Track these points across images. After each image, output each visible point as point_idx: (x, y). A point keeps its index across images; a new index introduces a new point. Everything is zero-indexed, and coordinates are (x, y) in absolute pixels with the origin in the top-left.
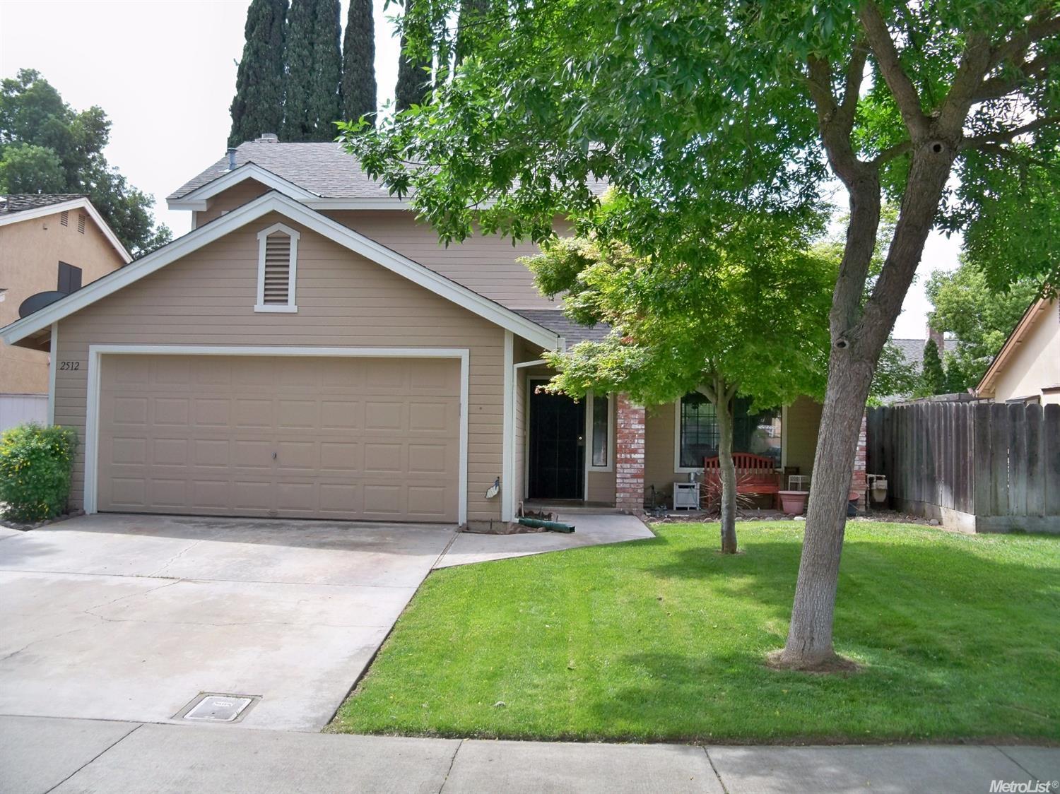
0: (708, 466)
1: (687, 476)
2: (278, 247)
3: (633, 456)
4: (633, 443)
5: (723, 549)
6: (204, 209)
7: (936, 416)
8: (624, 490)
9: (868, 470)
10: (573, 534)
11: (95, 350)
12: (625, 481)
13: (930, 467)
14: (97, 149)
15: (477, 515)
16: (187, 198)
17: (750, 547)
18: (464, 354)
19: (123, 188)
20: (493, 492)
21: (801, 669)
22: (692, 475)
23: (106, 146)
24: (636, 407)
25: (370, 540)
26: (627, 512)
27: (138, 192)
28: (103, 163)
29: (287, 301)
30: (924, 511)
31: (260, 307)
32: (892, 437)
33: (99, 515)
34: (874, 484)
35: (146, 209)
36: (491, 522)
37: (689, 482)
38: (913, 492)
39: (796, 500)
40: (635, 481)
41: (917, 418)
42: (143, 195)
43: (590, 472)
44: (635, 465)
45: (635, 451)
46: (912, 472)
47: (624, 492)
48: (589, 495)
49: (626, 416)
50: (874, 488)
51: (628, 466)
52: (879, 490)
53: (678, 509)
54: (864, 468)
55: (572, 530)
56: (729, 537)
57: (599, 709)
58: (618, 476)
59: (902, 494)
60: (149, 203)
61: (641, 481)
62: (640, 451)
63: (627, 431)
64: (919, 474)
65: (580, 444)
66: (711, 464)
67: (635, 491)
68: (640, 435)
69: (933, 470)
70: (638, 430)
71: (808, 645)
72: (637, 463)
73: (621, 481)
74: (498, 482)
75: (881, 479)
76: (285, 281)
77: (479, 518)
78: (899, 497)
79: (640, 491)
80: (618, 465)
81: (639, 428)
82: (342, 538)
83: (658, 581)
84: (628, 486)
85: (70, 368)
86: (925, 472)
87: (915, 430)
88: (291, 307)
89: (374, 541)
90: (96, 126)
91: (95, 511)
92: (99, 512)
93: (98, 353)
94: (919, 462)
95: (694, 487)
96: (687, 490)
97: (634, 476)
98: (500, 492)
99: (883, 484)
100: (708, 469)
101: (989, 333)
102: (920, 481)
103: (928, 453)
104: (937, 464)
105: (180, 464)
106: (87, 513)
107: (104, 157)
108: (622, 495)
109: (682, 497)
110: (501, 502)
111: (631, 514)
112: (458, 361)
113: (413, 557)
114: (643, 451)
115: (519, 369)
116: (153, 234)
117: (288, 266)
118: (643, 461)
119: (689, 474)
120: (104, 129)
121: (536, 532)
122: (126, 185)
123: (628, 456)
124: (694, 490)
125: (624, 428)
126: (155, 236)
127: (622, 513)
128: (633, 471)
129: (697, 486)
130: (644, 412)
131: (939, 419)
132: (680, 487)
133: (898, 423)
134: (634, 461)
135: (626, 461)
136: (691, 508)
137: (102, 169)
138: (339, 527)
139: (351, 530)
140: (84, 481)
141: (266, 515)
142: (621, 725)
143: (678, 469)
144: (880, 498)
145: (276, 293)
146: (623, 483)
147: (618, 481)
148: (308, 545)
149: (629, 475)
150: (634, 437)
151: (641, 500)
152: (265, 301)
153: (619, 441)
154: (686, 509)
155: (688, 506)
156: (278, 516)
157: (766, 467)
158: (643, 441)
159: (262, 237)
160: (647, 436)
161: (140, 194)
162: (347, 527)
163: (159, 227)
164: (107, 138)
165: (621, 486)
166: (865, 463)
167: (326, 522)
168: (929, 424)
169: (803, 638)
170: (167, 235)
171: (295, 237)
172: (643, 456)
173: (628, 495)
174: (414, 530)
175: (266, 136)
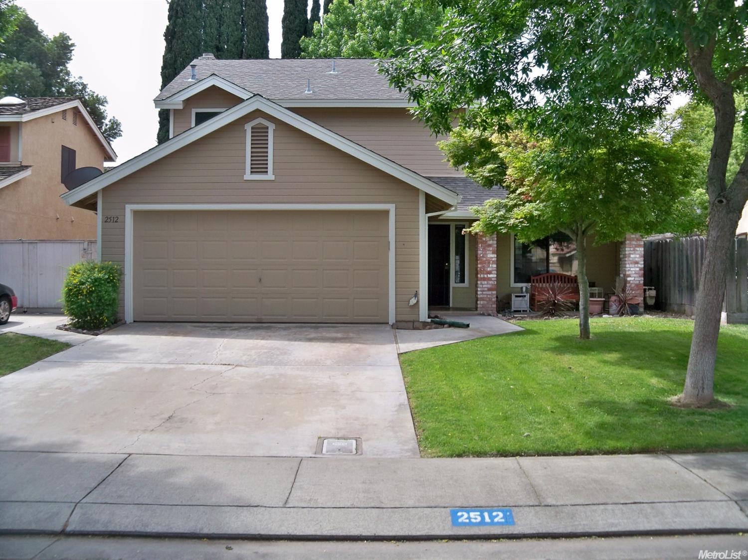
0: (534, 282)
1: (520, 289)
2: (260, 134)
3: (489, 276)
4: (489, 267)
5: (581, 336)
6: (181, 107)
7: (694, 247)
8: (483, 299)
9: (645, 284)
10: (469, 328)
11: (129, 208)
12: (484, 293)
13: (689, 281)
14: (63, 64)
15: (400, 318)
16: (169, 100)
17: (595, 334)
18: (391, 207)
19: (86, 92)
20: (413, 301)
21: (699, 407)
22: (524, 289)
23: (71, 61)
24: (491, 242)
25: (339, 335)
26: (486, 314)
27: (95, 95)
28: (68, 74)
29: (267, 172)
30: (685, 310)
31: (248, 176)
32: (657, 261)
33: (136, 324)
34: (647, 293)
35: (101, 107)
36: (413, 322)
37: (522, 293)
38: (675, 297)
39: (597, 304)
40: (490, 293)
41: (679, 249)
42: (99, 96)
43: (453, 288)
44: (490, 282)
45: (490, 273)
46: (675, 284)
47: (483, 300)
48: (453, 303)
49: (484, 249)
50: (647, 295)
51: (486, 282)
52: (651, 297)
53: (515, 311)
54: (642, 282)
55: (468, 326)
56: (585, 327)
57: (589, 434)
58: (479, 289)
59: (666, 300)
60: (103, 102)
61: (494, 292)
62: (494, 272)
63: (485, 259)
64: (680, 286)
65: (446, 268)
66: (535, 281)
67: (490, 300)
68: (493, 261)
69: (692, 282)
70: (492, 258)
71: (701, 392)
72: (491, 280)
73: (481, 293)
74: (416, 295)
75: (651, 289)
76: (265, 158)
77: (403, 319)
78: (664, 301)
79: (494, 300)
80: (479, 282)
81: (492, 256)
82: (319, 335)
83: (559, 357)
84: (485, 296)
85: (113, 221)
86: (685, 283)
87: (677, 256)
88: (270, 176)
89: (342, 336)
90: (63, 47)
91: (132, 322)
92: (134, 321)
93: (131, 210)
94: (680, 278)
95: (525, 296)
96: (521, 298)
97: (489, 290)
98: (418, 302)
99: (653, 293)
100: (534, 284)
101: (695, 190)
102: (681, 291)
103: (687, 272)
104: (695, 279)
105: (193, 287)
106: (128, 322)
107: (68, 69)
108: (482, 302)
109: (518, 303)
110: (419, 308)
111: (489, 315)
112: (387, 212)
113: (377, 346)
114: (495, 272)
115: (429, 217)
116: (106, 125)
117: (267, 148)
118: (495, 279)
119: (522, 288)
120: (69, 50)
121: (443, 327)
122: (87, 90)
123: (486, 276)
124: (526, 298)
125: (483, 257)
126: (108, 126)
127: (483, 315)
128: (489, 286)
129: (528, 296)
130: (495, 246)
131: (697, 249)
132: (516, 296)
133: (662, 252)
134: (490, 279)
135: (484, 279)
136: (523, 311)
137: (67, 78)
138: (312, 327)
139: (320, 329)
140: (124, 300)
141: (254, 321)
142: (611, 444)
143: (513, 285)
144: (651, 302)
145: (259, 166)
146: (482, 294)
147: (479, 293)
148: (300, 340)
149: (486, 289)
150: (489, 263)
151: (495, 306)
152: (252, 172)
153: (479, 266)
154: (520, 311)
155: (522, 309)
156: (264, 321)
157: (572, 282)
158: (495, 266)
159: (248, 127)
160: (498, 262)
161: (97, 96)
162: (317, 328)
163: (111, 120)
164: (71, 56)
165: (481, 296)
166: (643, 279)
167: (297, 324)
168: (689, 252)
169: (697, 388)
170: (117, 125)
171: (271, 127)
172: (495, 276)
173: (485, 302)
174: (363, 328)
175: (206, 55)
